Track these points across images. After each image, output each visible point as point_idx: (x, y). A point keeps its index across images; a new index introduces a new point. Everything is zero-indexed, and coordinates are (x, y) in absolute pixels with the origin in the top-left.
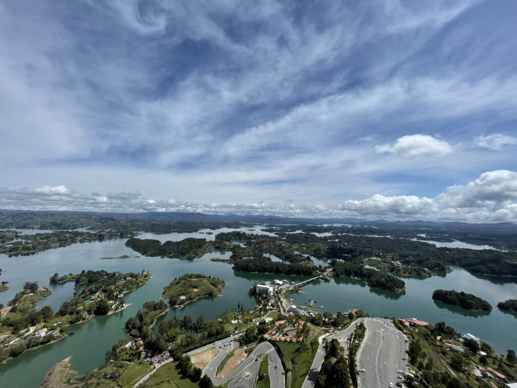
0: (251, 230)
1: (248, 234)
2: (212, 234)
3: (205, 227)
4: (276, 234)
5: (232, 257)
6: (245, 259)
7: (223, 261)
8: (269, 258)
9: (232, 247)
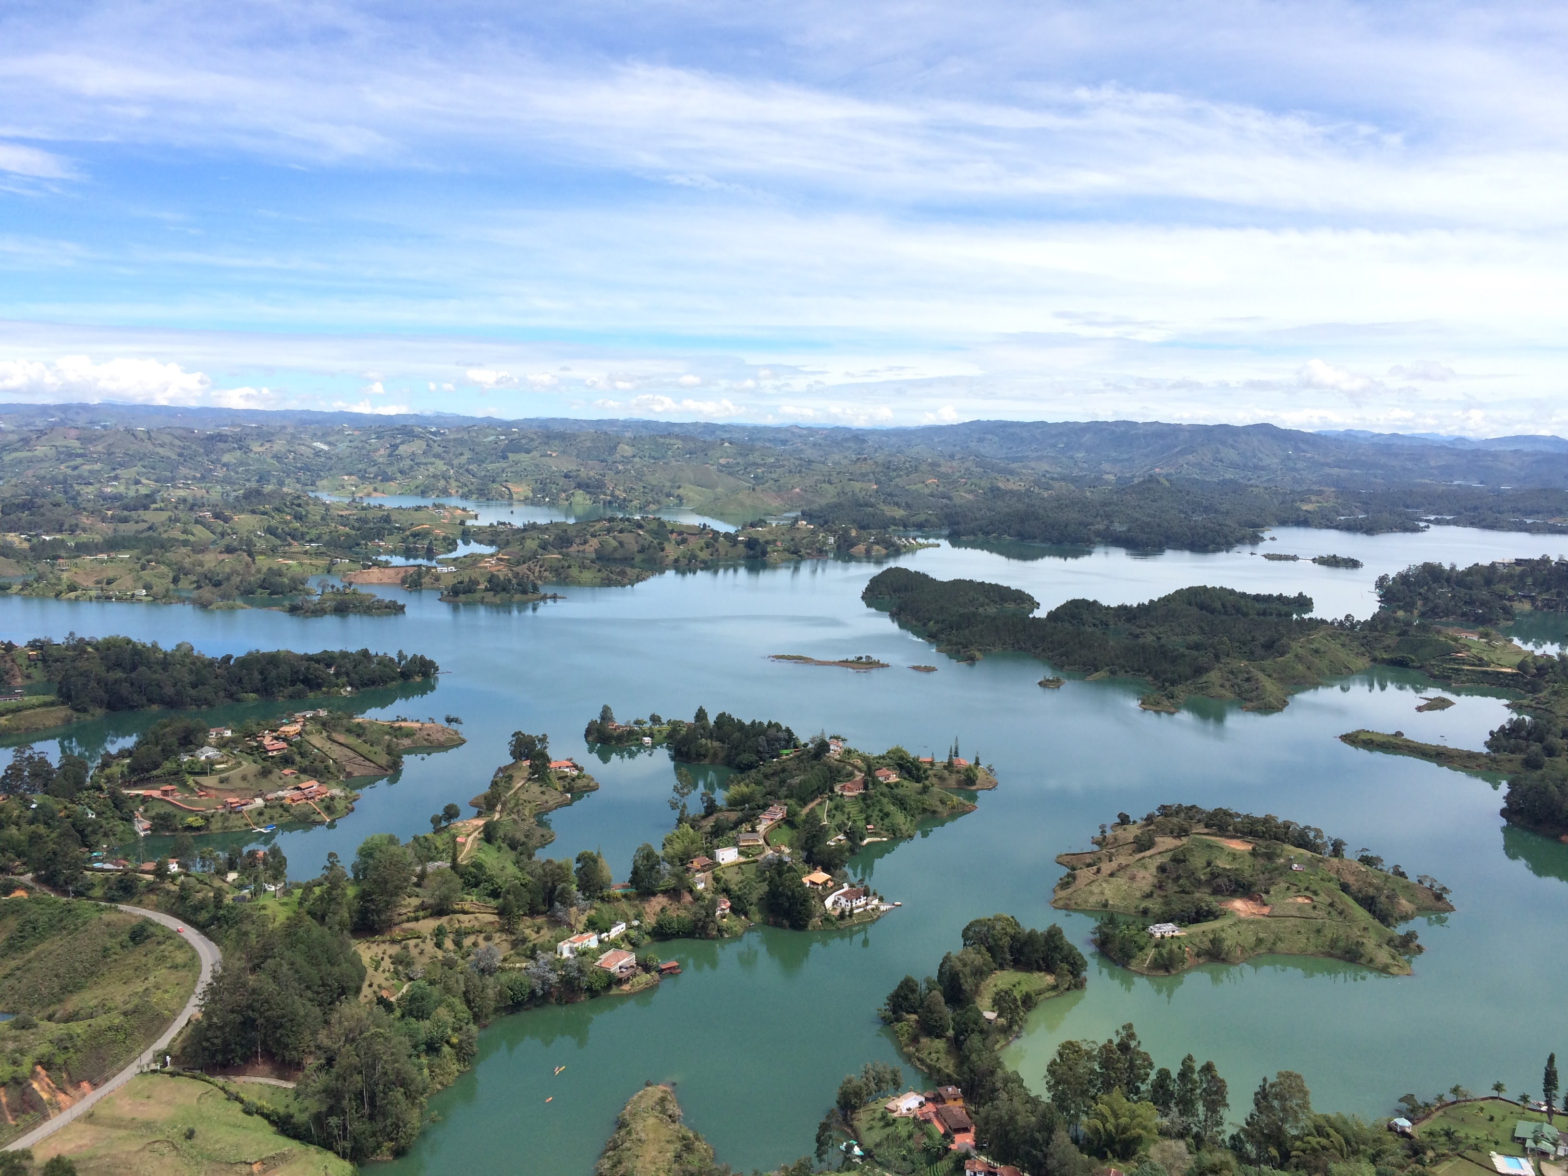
2: (1353, 564)
3: (1303, 522)
5: (1499, 740)
7: (1431, 755)
9: (1509, 670)
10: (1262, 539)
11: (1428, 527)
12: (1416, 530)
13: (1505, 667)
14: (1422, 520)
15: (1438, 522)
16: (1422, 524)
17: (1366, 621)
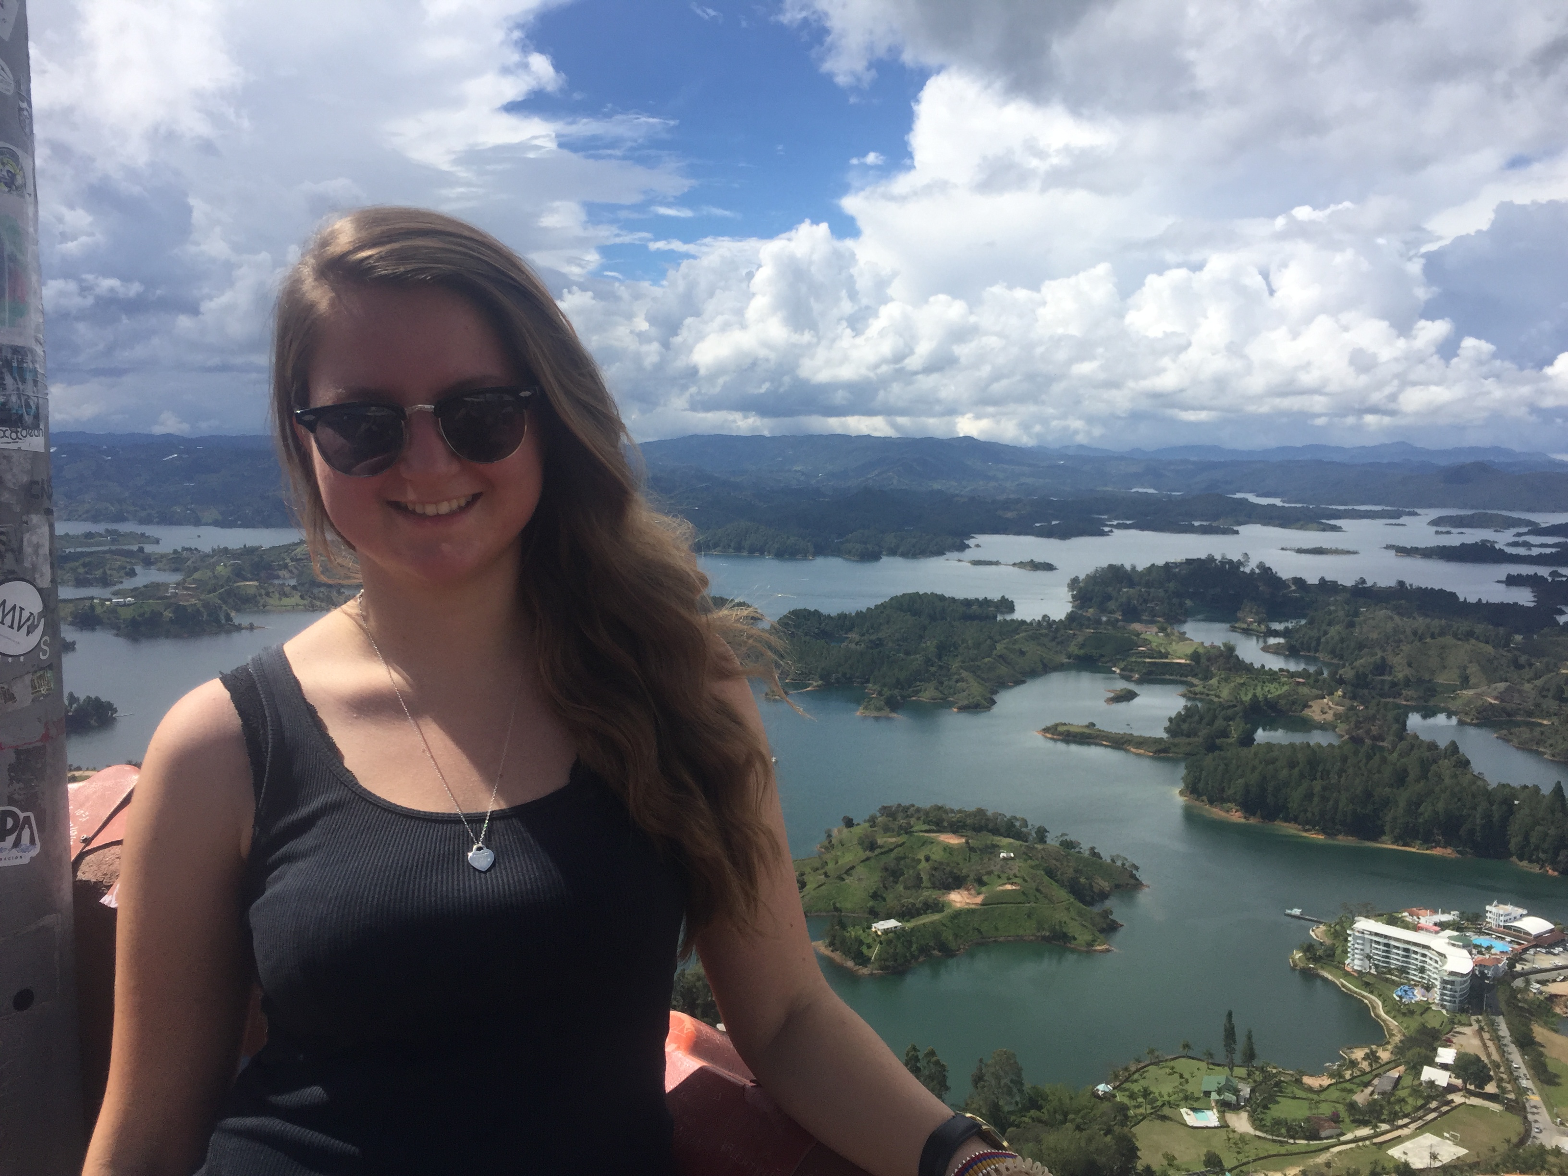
0: (1319, 551)
1: (1299, 582)
2: (1049, 567)
3: (1006, 529)
4: (1512, 581)
5: (1177, 726)
6: (1269, 746)
7: (1119, 743)
8: (1454, 748)
9: (1183, 661)
10: (968, 547)
11: (1111, 531)
12: (1103, 534)
13: (1180, 658)
14: (1107, 526)
15: (1118, 526)
16: (1107, 529)
17: (1061, 621)
